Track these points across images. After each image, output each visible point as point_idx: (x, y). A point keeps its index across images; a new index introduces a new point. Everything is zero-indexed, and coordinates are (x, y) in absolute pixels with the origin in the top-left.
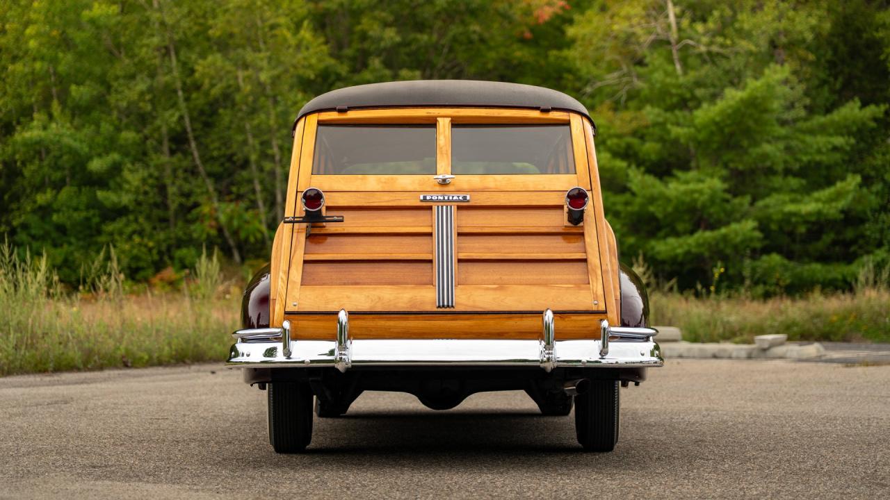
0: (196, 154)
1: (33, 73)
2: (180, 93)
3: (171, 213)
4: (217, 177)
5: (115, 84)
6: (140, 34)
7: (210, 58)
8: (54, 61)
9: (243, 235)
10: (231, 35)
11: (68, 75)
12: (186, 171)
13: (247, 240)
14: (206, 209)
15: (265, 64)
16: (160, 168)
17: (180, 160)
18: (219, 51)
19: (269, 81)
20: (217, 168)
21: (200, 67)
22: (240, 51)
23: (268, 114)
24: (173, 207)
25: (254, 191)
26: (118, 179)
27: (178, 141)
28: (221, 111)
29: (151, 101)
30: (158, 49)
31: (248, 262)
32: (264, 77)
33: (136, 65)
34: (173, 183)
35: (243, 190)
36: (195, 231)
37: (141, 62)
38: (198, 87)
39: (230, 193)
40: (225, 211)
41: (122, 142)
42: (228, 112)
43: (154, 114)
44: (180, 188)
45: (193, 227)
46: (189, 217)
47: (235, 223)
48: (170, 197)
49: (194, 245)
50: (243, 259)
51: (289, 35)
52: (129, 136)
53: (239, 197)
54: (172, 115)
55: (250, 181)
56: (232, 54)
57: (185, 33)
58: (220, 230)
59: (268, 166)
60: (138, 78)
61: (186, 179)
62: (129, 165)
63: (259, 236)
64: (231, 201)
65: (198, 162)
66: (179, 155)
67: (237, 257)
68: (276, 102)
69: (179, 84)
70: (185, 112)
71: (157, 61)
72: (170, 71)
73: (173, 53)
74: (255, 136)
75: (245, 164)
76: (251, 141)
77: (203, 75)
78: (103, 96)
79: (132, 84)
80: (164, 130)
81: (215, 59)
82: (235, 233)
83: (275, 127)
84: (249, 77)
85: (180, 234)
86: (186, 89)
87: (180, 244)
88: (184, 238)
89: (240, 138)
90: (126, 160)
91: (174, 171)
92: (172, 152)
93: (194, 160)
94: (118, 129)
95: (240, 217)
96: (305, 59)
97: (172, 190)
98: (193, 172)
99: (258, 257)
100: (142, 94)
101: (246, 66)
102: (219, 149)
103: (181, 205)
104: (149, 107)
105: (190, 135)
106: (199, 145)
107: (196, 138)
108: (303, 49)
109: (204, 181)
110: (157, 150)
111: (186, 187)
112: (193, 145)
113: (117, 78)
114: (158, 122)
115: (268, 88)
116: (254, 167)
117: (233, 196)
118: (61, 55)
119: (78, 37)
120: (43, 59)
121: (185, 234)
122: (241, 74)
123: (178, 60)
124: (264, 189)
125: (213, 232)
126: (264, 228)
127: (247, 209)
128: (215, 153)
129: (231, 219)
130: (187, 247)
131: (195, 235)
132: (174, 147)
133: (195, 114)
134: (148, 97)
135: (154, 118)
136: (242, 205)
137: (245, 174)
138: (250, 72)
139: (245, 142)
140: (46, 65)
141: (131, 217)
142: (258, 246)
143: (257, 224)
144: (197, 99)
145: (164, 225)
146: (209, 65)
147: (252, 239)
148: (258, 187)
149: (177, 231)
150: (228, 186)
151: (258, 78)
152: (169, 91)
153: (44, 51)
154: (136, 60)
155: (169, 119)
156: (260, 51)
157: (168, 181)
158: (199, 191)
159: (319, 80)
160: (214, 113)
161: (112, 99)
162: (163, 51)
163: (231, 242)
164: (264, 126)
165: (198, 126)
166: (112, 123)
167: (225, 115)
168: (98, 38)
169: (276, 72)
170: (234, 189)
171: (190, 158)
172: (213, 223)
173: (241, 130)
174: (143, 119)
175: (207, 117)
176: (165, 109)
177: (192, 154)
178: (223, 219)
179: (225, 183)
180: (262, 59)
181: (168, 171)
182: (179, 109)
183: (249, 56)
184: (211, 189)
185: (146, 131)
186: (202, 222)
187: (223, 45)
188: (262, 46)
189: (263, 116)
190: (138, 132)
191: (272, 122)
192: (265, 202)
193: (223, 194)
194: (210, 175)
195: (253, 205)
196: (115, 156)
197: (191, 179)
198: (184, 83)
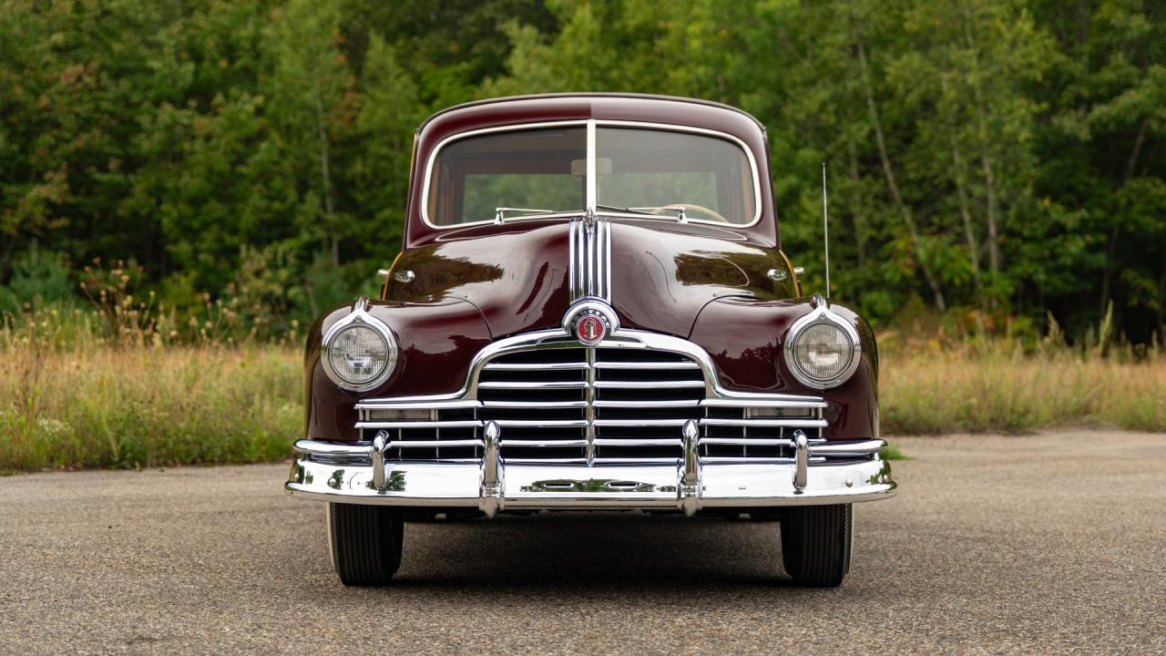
0: (890, 177)
1: (699, 81)
2: (871, 102)
3: (859, 250)
4: (916, 205)
5: (791, 93)
6: (823, 30)
7: (905, 58)
8: (721, 65)
9: (946, 276)
10: (933, 30)
11: (737, 82)
12: (876, 197)
13: (951, 282)
14: (900, 244)
15: (974, 62)
16: (847, 194)
17: (870, 185)
18: (916, 49)
19: (977, 85)
20: (917, 195)
21: (893, 69)
22: (943, 49)
23: (977, 126)
24: (862, 241)
25: (961, 222)
26: (795, 208)
27: (869, 162)
28: (919, 123)
29: (836, 113)
30: (843, 48)
31: (952, 310)
32: (972, 79)
33: (817, 68)
34: (862, 213)
35: (947, 221)
36: (887, 270)
37: (824, 63)
38: (889, 94)
39: (930, 224)
40: (924, 246)
41: (799, 162)
42: (927, 124)
43: (839, 127)
44: (870, 218)
45: (884, 266)
46: (882, 253)
47: (938, 261)
48: (859, 229)
49: (888, 289)
50: (947, 305)
51: (1003, 27)
52: (808, 154)
53: (942, 230)
54: (861, 129)
55: (956, 209)
56: (933, 52)
57: (876, 28)
58: (920, 272)
59: (978, 190)
60: (819, 84)
61: (877, 208)
62: (808, 191)
63: (966, 277)
64: (933, 234)
65: (893, 186)
66: (869, 178)
67: (940, 301)
68: (987, 111)
69: (869, 91)
70: (876, 124)
71: (843, 64)
72: (858, 76)
73: (861, 54)
74: (963, 154)
75: (951, 187)
76: (958, 159)
77: (897, 78)
78: (779, 107)
79: (812, 91)
80: (852, 149)
81: (914, 59)
82: (938, 274)
83: (987, 141)
84: (953, 81)
85: (869, 274)
86: (879, 98)
87: (871, 286)
88: (875, 279)
89: (942, 156)
90: (805, 184)
91: (864, 196)
92: (862, 175)
93: (887, 184)
94: (796, 148)
95: (944, 254)
96: (1023, 56)
97: (860, 220)
98: (886, 198)
99: (964, 303)
100: (823, 105)
101: (950, 66)
102: (917, 170)
103: (872, 239)
104: (832, 120)
105: (883, 154)
106: (894, 166)
107: (890, 157)
108: (1020, 44)
109: (899, 209)
110: (843, 172)
111: (877, 217)
112: (887, 165)
113: (794, 85)
114: (843, 138)
115: (978, 94)
116: (962, 193)
117: (934, 229)
118: (729, 57)
119: (750, 35)
120: (706, 62)
121: (876, 274)
122: (945, 76)
123: (869, 62)
124: (974, 220)
125: (909, 272)
126: (974, 268)
127: (952, 244)
128: (912, 176)
129: (932, 256)
130: (879, 290)
131: (888, 276)
132: (863, 168)
133: (888, 128)
134: (831, 107)
135: (839, 132)
136: (946, 239)
137: (950, 200)
138: (954, 73)
139: (951, 161)
140: (710, 71)
141: (811, 254)
142: (967, 289)
143: (964, 263)
144: (890, 109)
145: (851, 263)
146: (903, 67)
147: (957, 282)
148: (967, 217)
149: (866, 270)
150: (928, 217)
151: (964, 81)
152: (858, 97)
153: (709, 52)
154: (817, 62)
155: (856, 133)
156: (967, 46)
157: (855, 209)
158: (892, 221)
159: (1048, 83)
160: (912, 126)
161: (788, 110)
162: (850, 50)
163: (934, 285)
164: (972, 141)
165: (893, 141)
166: (788, 139)
167: (925, 129)
168: (773, 36)
169: (987, 74)
170: (935, 220)
171: (882, 181)
172: (909, 261)
173: (945, 146)
174: (824, 135)
176: (853, 122)
177: (885, 177)
178: (922, 254)
179: (923, 213)
180: (970, 57)
181: (857, 197)
182: (868, 122)
183: (954, 53)
184: (908, 219)
185: (830, 149)
186: (896, 260)
187: (923, 43)
188: (970, 40)
189: (970, 128)
190: (819, 149)
191: (982, 135)
192: (975, 233)
193: (923, 226)
194: (906, 201)
195: (961, 239)
196: (792, 180)
197: (882, 206)
198: (876, 90)
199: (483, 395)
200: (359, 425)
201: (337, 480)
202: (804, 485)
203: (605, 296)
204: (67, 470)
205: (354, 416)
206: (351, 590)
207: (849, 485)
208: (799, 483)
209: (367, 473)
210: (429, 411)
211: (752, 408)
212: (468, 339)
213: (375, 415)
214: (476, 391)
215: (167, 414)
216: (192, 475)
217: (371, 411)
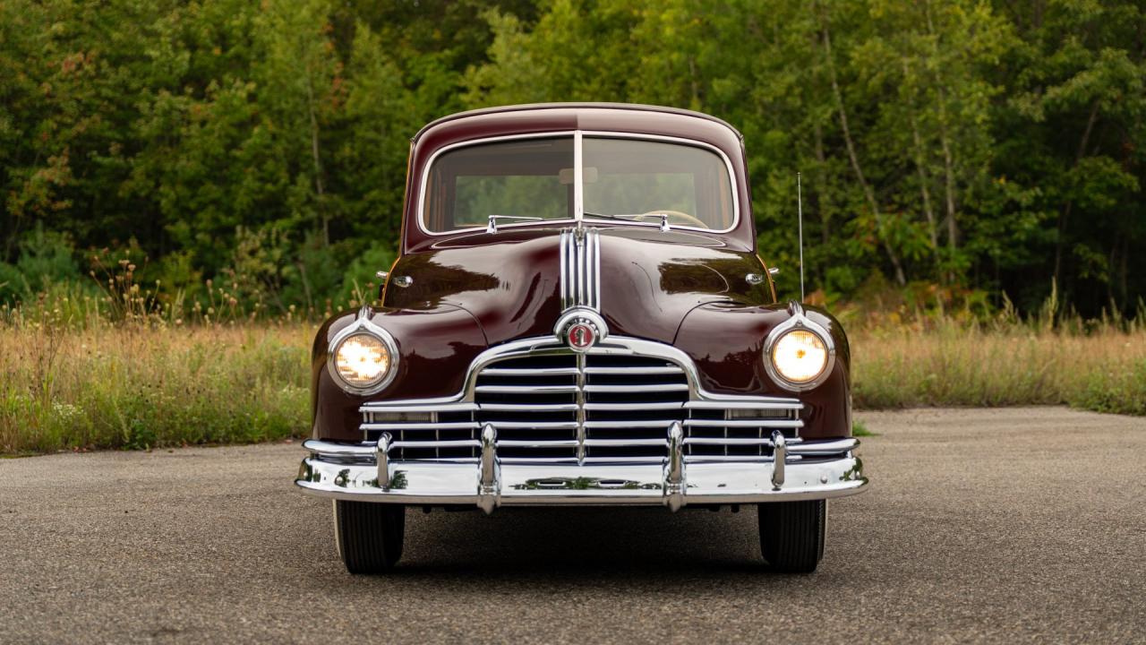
0: (854, 158)
1: (671, 65)
2: (835, 86)
3: (824, 228)
4: (878, 185)
5: (760, 77)
6: (790, 17)
7: (869, 43)
8: (693, 51)
9: (906, 252)
10: (896, 17)
11: (709, 67)
12: (840, 177)
13: (911, 257)
14: (863, 222)
15: (934, 48)
16: (813, 173)
17: (834, 165)
18: (880, 35)
19: (937, 68)
20: (879, 174)
21: (856, 54)
22: (905, 34)
23: (936, 109)
24: (826, 218)
25: (921, 200)
26: (762, 187)
27: (834, 144)
28: (881, 105)
29: (802, 96)
30: (809, 35)
31: (912, 284)
32: (932, 64)
33: (783, 53)
34: (827, 192)
35: (907, 200)
36: (850, 247)
37: (791, 49)
38: (853, 78)
39: (892, 202)
40: (885, 223)
41: (767, 144)
42: (889, 106)
43: (804, 110)
44: (833, 196)
45: (847, 243)
46: (845, 230)
47: (898, 237)
48: (823, 207)
49: (850, 265)
50: (907, 280)
51: (963, 14)
52: (775, 135)
53: (902, 208)
54: (825, 112)
55: (917, 188)
56: (895, 37)
57: (840, 15)
58: (881, 247)
59: (936, 170)
60: (786, 68)
61: (840, 187)
62: (775, 172)
63: (925, 252)
64: (892, 212)
65: (856, 167)
66: (833, 158)
67: (900, 276)
68: (947, 93)
69: (834, 75)
70: (839, 106)
71: (808, 49)
72: (823, 61)
73: (827, 39)
74: (923, 135)
75: (911, 167)
76: (917, 140)
77: (861, 63)
78: (748, 91)
79: (779, 75)
80: (817, 131)
81: (876, 44)
82: (898, 249)
83: (946, 123)
84: (913, 65)
85: (834, 250)
86: (842, 82)
87: (835, 261)
88: (838, 255)
89: (903, 137)
90: (773, 165)
91: (828, 176)
92: (826, 155)
93: (850, 164)
94: (764, 129)
95: (903, 230)
96: (981, 41)
97: (824, 199)
98: (849, 178)
99: (923, 278)
100: (790, 89)
101: (911, 51)
102: (879, 151)
103: (835, 216)
104: (799, 103)
105: (847, 136)
106: (857, 147)
107: (853, 138)
108: (979, 30)
109: (862, 189)
110: (809, 153)
111: (841, 196)
112: (850, 146)
113: (762, 70)
114: (809, 120)
115: (938, 77)
116: (921, 172)
117: (895, 207)
118: (701, 44)
119: (721, 22)
120: (680, 48)
121: (839, 250)
122: (906, 61)
123: (833, 47)
124: (933, 198)
125: (871, 249)
126: (933, 244)
127: (912, 221)
128: (874, 156)
129: (892, 233)
130: (841, 265)
131: (850, 252)
132: (828, 149)
133: (852, 110)
134: (797, 91)
135: (804, 115)
136: (906, 216)
137: (910, 179)
138: (915, 58)
139: (911, 142)
140: (683, 56)
141: (778, 231)
142: (926, 265)
143: (923, 239)
144: (852, 92)
145: (816, 240)
146: (867, 51)
147: (917, 257)
148: (926, 195)
149: (830, 247)
150: (889, 196)
151: (925, 66)
152: (823, 83)
153: (682, 39)
154: (784, 48)
155: (821, 115)
156: (928, 32)
157: (820, 188)
158: (855, 199)
159: (1004, 66)
160: (874, 109)
161: (756, 93)
162: (816, 36)
163: (895, 260)
164: (931, 123)
165: (856, 123)
166: (756, 122)
167: (887, 111)
168: (743, 22)
169: (946, 58)
170: (896, 198)
171: (846, 161)
172: (871, 238)
173: (907, 128)
174: (791, 117)
175: (867, 115)
176: (817, 105)
177: (849, 157)
178: (883, 232)
179: (885, 192)
180: (931, 43)
181: (822, 177)
182: (831, 105)
183: (915, 38)
184: (871, 198)
185: (795, 131)
186: (858, 237)
187: (885, 29)
188: (931, 27)
189: (930, 111)
190: (785, 131)
191: (941, 118)
192: (934, 210)
193: (884, 204)
194: (868, 181)
195: (920, 216)
196: (761, 160)
197: (846, 185)
198: (839, 74)
199: (480, 398)
200: (363, 427)
201: (343, 479)
202: (782, 482)
203: (594, 305)
204: (81, 451)
205: (359, 418)
206: (357, 579)
207: (824, 482)
208: (777, 480)
209: (372, 472)
210: (429, 413)
211: (733, 410)
212: (466, 345)
213: (378, 417)
214: (473, 394)
215: (174, 398)
216: (199, 456)
217: (375, 414)
